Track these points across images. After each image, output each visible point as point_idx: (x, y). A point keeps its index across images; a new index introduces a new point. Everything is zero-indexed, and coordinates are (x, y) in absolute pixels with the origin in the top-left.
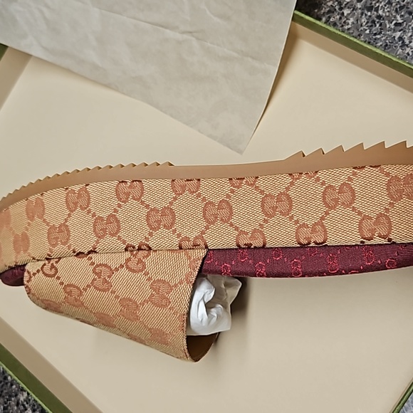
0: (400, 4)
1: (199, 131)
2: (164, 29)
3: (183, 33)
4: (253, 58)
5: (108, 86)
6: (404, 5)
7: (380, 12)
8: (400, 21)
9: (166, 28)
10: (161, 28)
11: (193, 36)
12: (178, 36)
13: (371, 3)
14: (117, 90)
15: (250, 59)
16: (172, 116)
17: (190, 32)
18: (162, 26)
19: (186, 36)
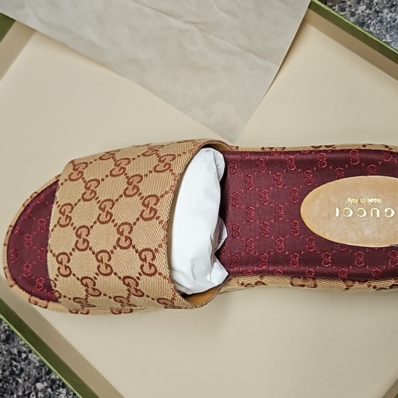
0: (391, 24)
1: (192, 117)
2: (167, 17)
3: (187, 22)
4: (256, 55)
5: (103, 65)
6: (395, 26)
7: (371, 29)
8: (389, 40)
9: (170, 16)
10: (164, 15)
11: (197, 27)
12: (182, 25)
13: (364, 19)
14: (112, 69)
15: (252, 56)
16: (165, 100)
17: (195, 23)
18: (166, 14)
19: (189, 26)
